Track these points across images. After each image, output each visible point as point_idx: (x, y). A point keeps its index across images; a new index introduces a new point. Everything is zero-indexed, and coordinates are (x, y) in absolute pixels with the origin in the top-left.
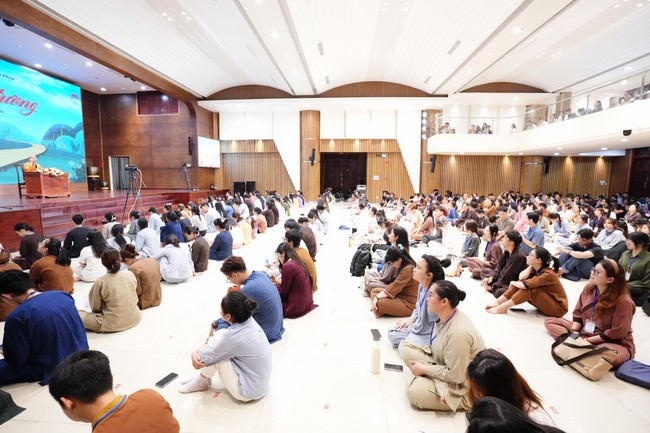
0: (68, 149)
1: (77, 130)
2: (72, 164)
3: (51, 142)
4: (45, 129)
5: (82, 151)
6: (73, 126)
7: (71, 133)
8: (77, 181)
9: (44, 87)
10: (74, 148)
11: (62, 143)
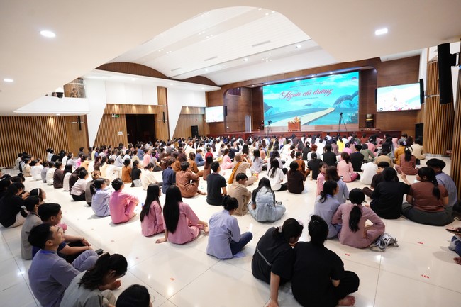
0: (348, 107)
1: (355, 95)
2: (349, 114)
3: (337, 105)
4: (335, 100)
5: (357, 107)
6: (351, 94)
7: (350, 98)
8: (351, 123)
9: (337, 81)
10: (351, 105)
11: (344, 105)
